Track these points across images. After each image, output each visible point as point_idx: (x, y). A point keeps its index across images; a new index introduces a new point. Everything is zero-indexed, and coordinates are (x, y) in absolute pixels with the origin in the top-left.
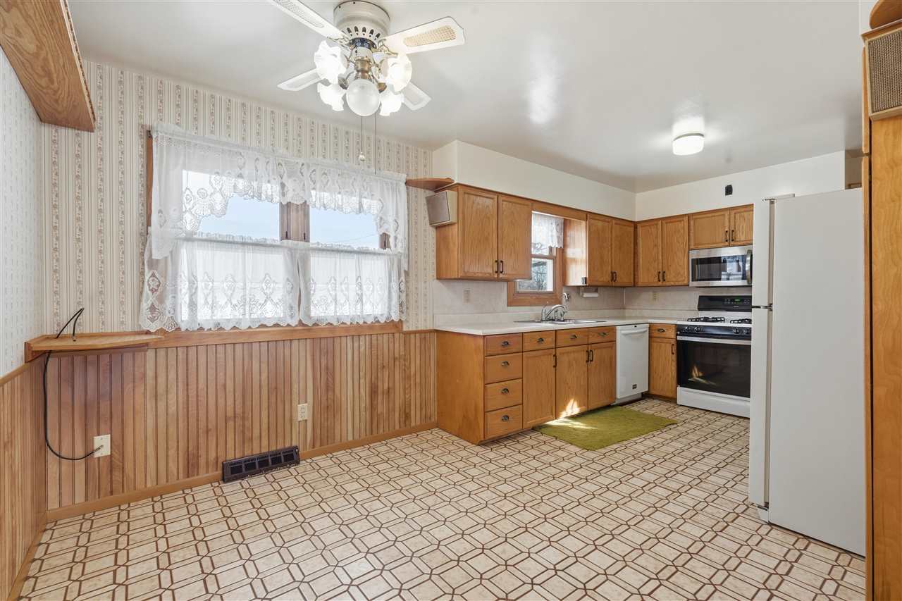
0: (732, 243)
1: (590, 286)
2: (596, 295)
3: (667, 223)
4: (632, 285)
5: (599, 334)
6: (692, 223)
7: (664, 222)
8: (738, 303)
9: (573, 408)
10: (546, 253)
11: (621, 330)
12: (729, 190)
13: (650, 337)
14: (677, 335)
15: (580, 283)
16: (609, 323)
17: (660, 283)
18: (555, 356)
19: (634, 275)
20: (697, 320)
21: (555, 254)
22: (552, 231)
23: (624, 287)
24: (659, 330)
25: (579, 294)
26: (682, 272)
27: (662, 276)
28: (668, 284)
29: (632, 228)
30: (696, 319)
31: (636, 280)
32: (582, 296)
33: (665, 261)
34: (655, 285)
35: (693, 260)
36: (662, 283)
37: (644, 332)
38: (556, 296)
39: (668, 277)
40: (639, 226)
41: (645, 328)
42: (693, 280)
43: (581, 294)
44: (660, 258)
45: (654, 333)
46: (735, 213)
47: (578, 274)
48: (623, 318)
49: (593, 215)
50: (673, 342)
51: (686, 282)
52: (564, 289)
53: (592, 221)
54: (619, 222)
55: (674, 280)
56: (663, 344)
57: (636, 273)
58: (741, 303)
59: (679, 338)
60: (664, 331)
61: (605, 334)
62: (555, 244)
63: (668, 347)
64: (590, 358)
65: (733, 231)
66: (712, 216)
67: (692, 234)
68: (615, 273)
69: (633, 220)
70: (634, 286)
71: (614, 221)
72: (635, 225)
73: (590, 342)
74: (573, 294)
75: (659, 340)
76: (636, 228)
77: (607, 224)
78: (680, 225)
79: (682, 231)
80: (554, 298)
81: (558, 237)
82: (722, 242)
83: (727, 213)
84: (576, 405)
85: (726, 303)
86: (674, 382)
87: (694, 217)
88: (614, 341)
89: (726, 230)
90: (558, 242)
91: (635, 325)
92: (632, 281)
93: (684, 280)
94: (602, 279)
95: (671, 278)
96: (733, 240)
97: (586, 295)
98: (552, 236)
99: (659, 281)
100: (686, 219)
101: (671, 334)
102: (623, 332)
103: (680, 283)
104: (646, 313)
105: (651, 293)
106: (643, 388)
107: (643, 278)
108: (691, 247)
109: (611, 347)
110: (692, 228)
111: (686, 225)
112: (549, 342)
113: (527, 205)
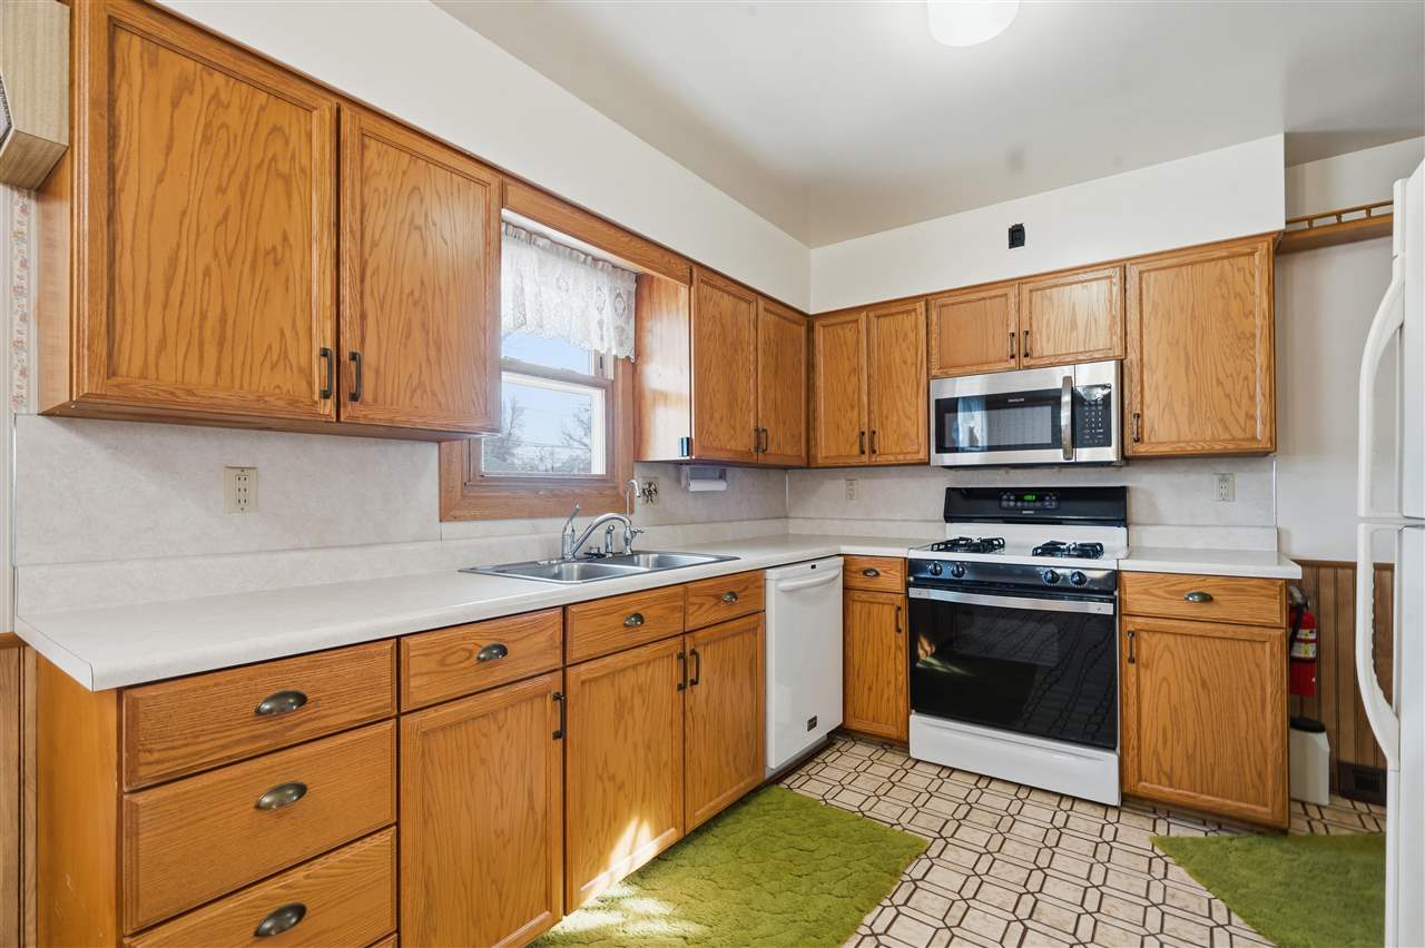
0: (1025, 362)
1: (700, 463)
2: (720, 486)
3: (878, 317)
4: (804, 463)
5: (718, 597)
6: (934, 317)
7: (872, 314)
8: (1032, 504)
9: (638, 843)
10: (587, 369)
11: (779, 580)
12: (1017, 236)
13: (846, 588)
14: (908, 585)
15: (675, 454)
16: (748, 559)
17: (865, 459)
18: (561, 698)
19: (808, 441)
20: (951, 545)
21: (611, 376)
22: (600, 310)
23: (786, 468)
24: (865, 573)
25: (678, 480)
26: (913, 432)
27: (868, 441)
28: (881, 460)
29: (803, 330)
30: (946, 543)
31: (812, 452)
32: (686, 489)
33: (875, 408)
34: (853, 462)
35: (938, 401)
36: (868, 458)
37: (833, 579)
38: (615, 488)
39: (880, 444)
40: (817, 325)
41: (833, 569)
42: (937, 452)
43: (684, 482)
44: (865, 399)
45: (856, 579)
46: (1031, 291)
47: (669, 434)
48: (783, 540)
49: (707, 274)
50: (899, 600)
51: (922, 455)
52: (639, 471)
53: (706, 290)
54: (773, 307)
55: (896, 449)
56: (875, 608)
57: (812, 434)
58: (1038, 504)
59: (915, 593)
60: (878, 574)
61: (733, 595)
62: (614, 346)
63: (888, 615)
64: (691, 676)
65: (1027, 333)
66: (979, 300)
67: (933, 343)
68: (764, 430)
69: (805, 311)
70: (808, 467)
71: (761, 303)
72: (809, 321)
73: (690, 625)
74: (664, 484)
75: (864, 596)
76: (810, 330)
77: (744, 305)
78: (908, 321)
79: (912, 336)
80: (607, 494)
81: (621, 330)
82: (1001, 361)
83: (1012, 292)
84: (646, 830)
85: (1005, 504)
86: (903, 702)
87: (940, 302)
88: (759, 613)
89: (1012, 330)
90: (621, 344)
91: (812, 562)
92: (803, 454)
93: (918, 452)
94: (732, 445)
95: (889, 447)
96: (1026, 355)
97: (695, 486)
98: (601, 323)
99: (863, 452)
100: (921, 306)
101: (894, 580)
102: (785, 585)
103: (909, 458)
104: (834, 527)
105: (842, 483)
106: (831, 719)
107: (825, 449)
108: (934, 372)
109: (754, 630)
110: (934, 327)
111: (922, 319)
112: (537, 652)
113: (485, 184)
